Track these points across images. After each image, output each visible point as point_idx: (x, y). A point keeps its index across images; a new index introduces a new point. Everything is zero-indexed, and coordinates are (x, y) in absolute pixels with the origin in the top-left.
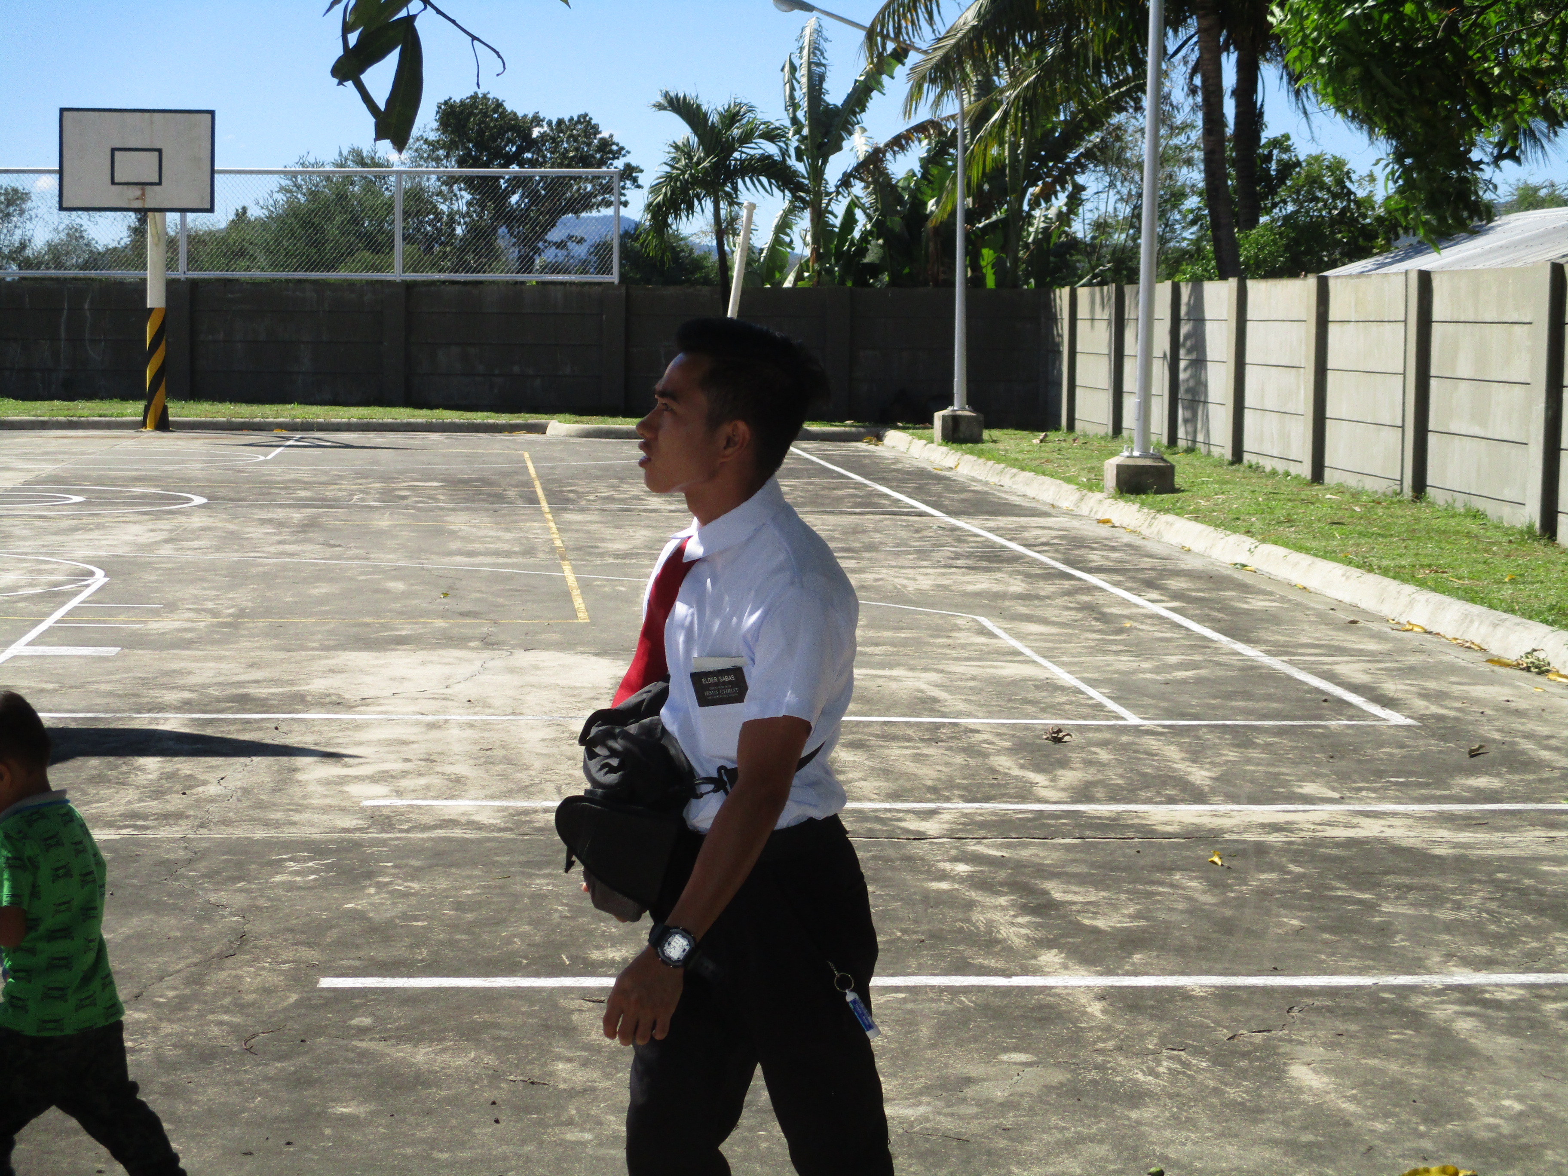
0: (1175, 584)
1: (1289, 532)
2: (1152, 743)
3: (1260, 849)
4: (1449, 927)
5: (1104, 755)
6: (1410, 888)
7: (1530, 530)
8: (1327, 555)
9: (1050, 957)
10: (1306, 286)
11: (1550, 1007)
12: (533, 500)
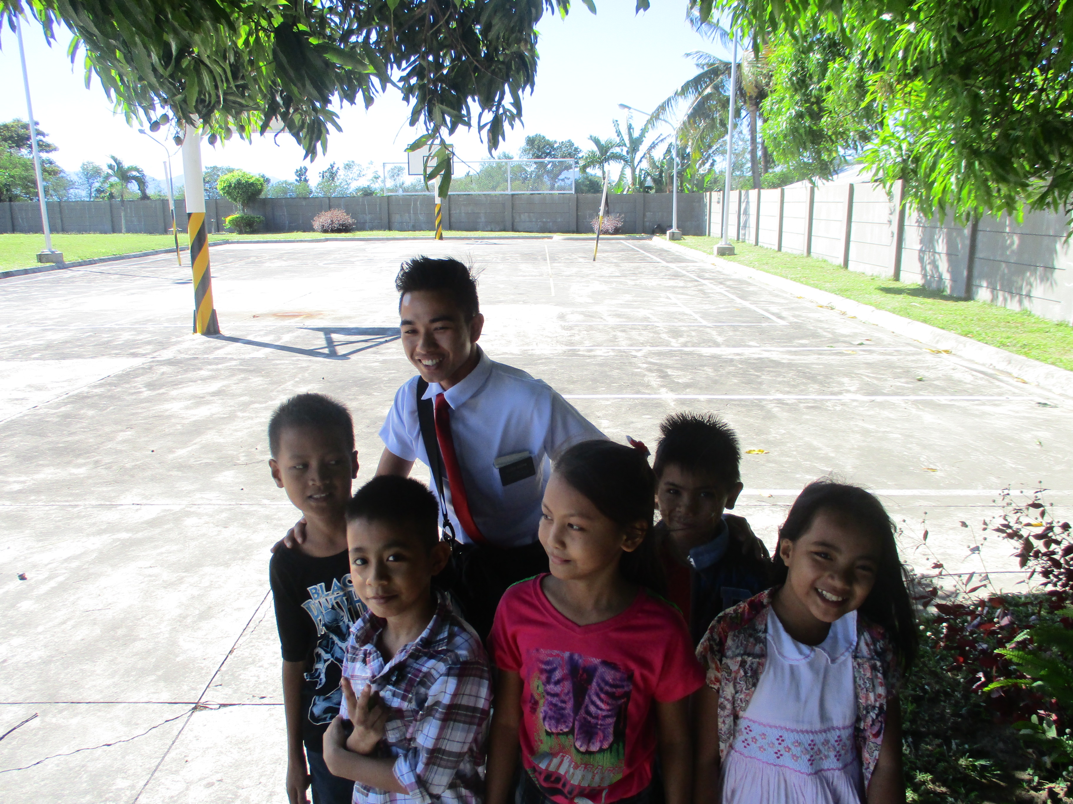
0: (728, 283)
1: (766, 267)
2: (708, 330)
3: (732, 360)
4: (780, 383)
5: (693, 334)
6: (772, 372)
7: (840, 266)
8: (775, 274)
9: (663, 390)
10: (778, 191)
11: (802, 405)
12: (545, 260)
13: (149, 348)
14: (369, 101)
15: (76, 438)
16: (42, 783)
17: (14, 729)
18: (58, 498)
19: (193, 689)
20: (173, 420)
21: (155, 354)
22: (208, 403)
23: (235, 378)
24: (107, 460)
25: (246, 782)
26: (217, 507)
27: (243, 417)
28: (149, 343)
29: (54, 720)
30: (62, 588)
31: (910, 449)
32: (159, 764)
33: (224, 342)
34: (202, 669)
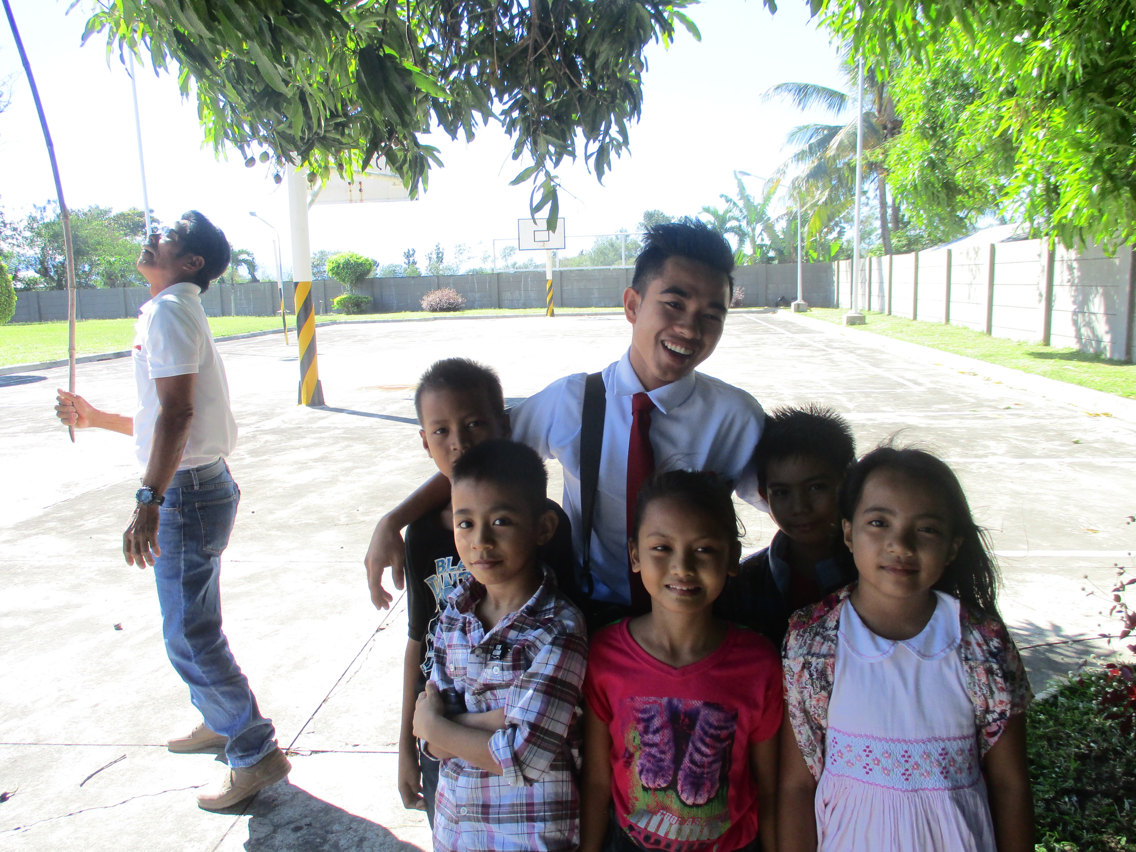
1: (900, 335)
2: (837, 397)
3: (864, 425)
7: (982, 333)
8: (911, 341)
10: (911, 256)
14: (470, 136)
16: (127, 822)
17: (102, 769)
19: (284, 735)
20: (275, 484)
22: (310, 468)
23: (339, 445)
25: (336, 827)
26: (316, 564)
27: (345, 481)
29: (142, 762)
31: (1067, 510)
33: (329, 413)
34: (294, 716)
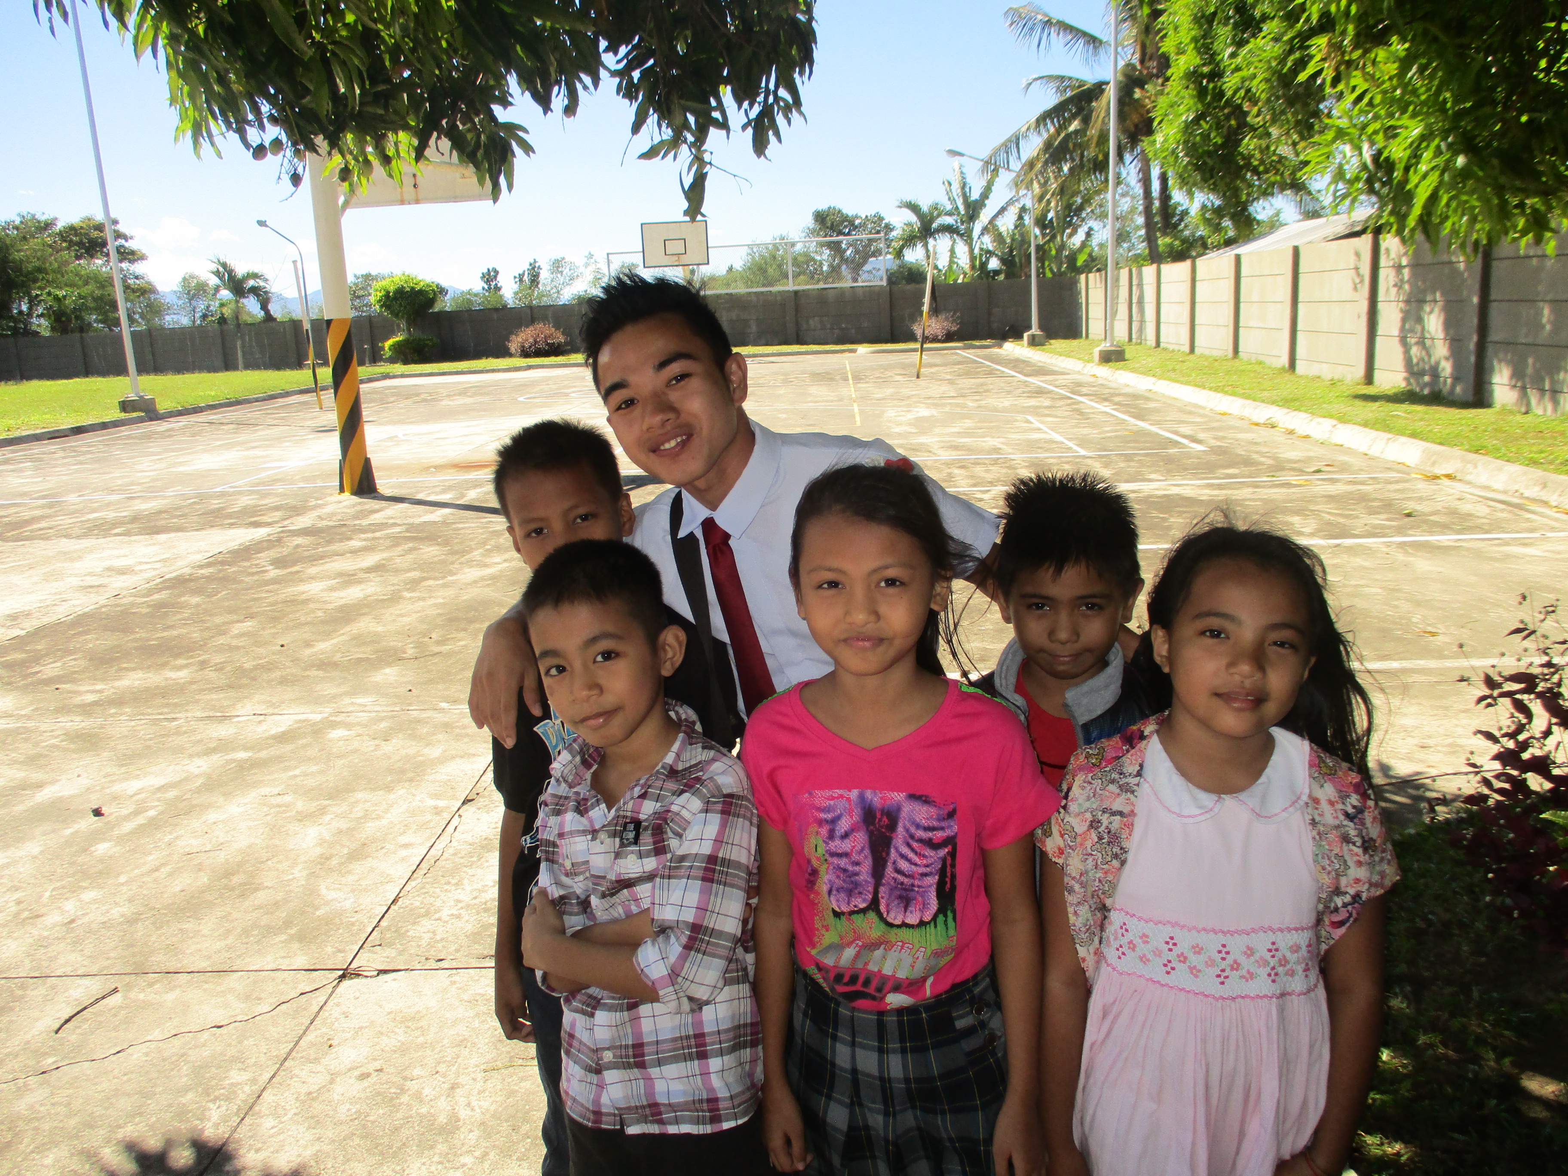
1: (1173, 375)
2: (1089, 461)
6: (1185, 512)
10: (1186, 265)
12: (846, 379)
13: (278, 515)
15: (175, 633)
16: (125, 1078)
17: (85, 1008)
18: (149, 711)
19: (340, 951)
20: (312, 606)
21: (286, 523)
22: (360, 582)
23: (400, 548)
24: (218, 659)
25: (417, 1072)
26: (374, 714)
27: (411, 598)
28: (277, 508)
29: (142, 996)
30: (154, 825)
31: (1396, 607)
32: (292, 1050)
33: (384, 504)
34: (353, 924)
